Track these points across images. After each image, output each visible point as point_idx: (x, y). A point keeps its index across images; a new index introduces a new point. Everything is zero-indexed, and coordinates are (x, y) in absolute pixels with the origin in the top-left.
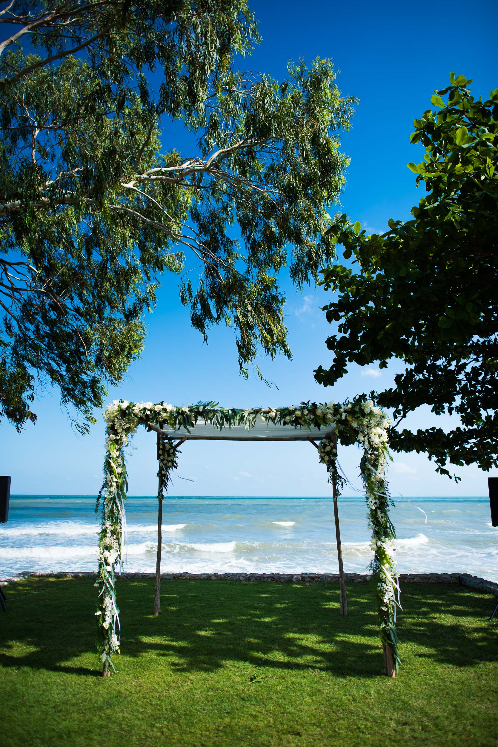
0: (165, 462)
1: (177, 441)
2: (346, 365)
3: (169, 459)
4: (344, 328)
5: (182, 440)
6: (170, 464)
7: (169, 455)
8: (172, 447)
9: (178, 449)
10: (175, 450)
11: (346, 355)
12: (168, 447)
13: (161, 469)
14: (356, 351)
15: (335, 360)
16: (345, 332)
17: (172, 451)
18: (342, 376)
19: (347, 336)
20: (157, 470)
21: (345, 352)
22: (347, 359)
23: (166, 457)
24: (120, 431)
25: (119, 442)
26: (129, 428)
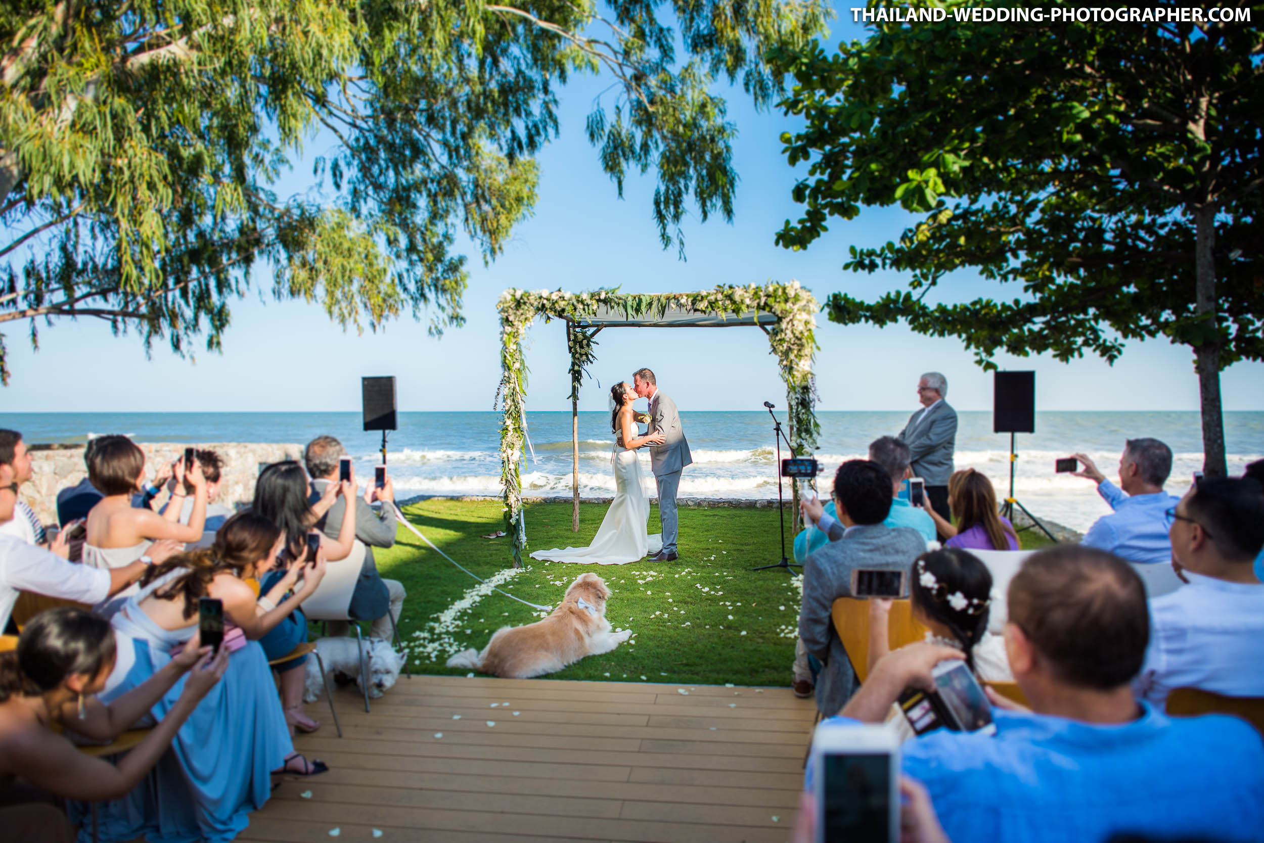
0: (578, 355)
1: (592, 330)
2: (824, 219)
3: (583, 351)
4: (820, 167)
5: (599, 327)
6: (584, 357)
7: (582, 347)
8: (585, 337)
9: (593, 340)
10: (589, 341)
11: (826, 206)
12: (580, 336)
13: (573, 364)
14: (839, 200)
15: (808, 213)
16: (822, 173)
17: (585, 342)
18: (819, 236)
21: (823, 202)
22: (826, 211)
23: (578, 349)
24: (516, 323)
25: (515, 335)
26: (526, 319)
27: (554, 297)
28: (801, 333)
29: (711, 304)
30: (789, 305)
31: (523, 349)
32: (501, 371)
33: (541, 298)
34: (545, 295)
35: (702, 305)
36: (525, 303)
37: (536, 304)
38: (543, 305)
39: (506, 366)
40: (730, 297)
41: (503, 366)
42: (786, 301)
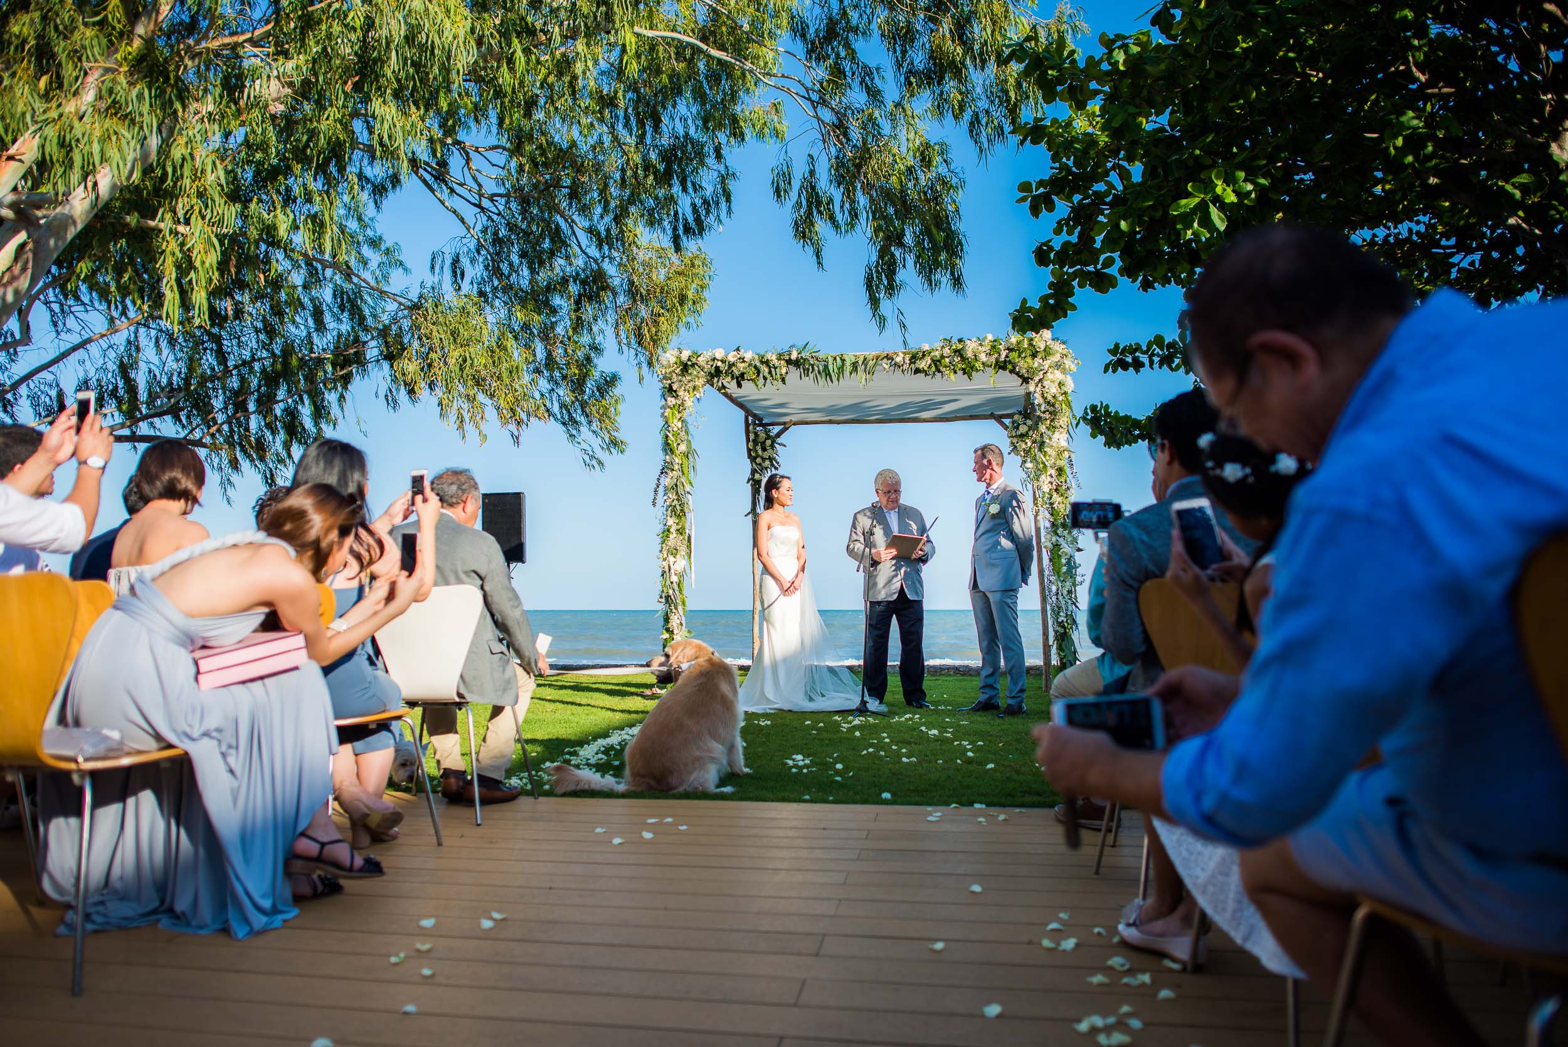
0: (759, 460)
1: (777, 429)
2: (1072, 294)
3: (766, 455)
4: (1067, 224)
5: (787, 426)
6: (767, 463)
7: (764, 449)
8: (768, 437)
9: (779, 440)
10: (773, 442)
11: (1075, 275)
12: (762, 435)
13: (754, 472)
14: (1091, 268)
15: (1051, 285)
16: (1070, 233)
17: (769, 442)
18: (1065, 316)
19: (1074, 239)
20: (748, 475)
21: (1070, 271)
22: (1075, 283)
23: (760, 452)
24: (681, 393)
25: (681, 407)
26: (694, 388)
27: (731, 358)
28: (1054, 397)
29: (936, 362)
30: (1038, 360)
31: (691, 429)
32: (661, 455)
33: (714, 359)
34: (719, 356)
35: (923, 364)
36: (693, 365)
37: (707, 368)
38: (717, 368)
39: (668, 448)
40: (959, 353)
41: (665, 450)
42: (1034, 355)
